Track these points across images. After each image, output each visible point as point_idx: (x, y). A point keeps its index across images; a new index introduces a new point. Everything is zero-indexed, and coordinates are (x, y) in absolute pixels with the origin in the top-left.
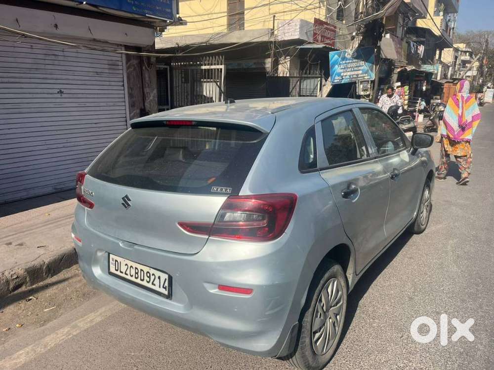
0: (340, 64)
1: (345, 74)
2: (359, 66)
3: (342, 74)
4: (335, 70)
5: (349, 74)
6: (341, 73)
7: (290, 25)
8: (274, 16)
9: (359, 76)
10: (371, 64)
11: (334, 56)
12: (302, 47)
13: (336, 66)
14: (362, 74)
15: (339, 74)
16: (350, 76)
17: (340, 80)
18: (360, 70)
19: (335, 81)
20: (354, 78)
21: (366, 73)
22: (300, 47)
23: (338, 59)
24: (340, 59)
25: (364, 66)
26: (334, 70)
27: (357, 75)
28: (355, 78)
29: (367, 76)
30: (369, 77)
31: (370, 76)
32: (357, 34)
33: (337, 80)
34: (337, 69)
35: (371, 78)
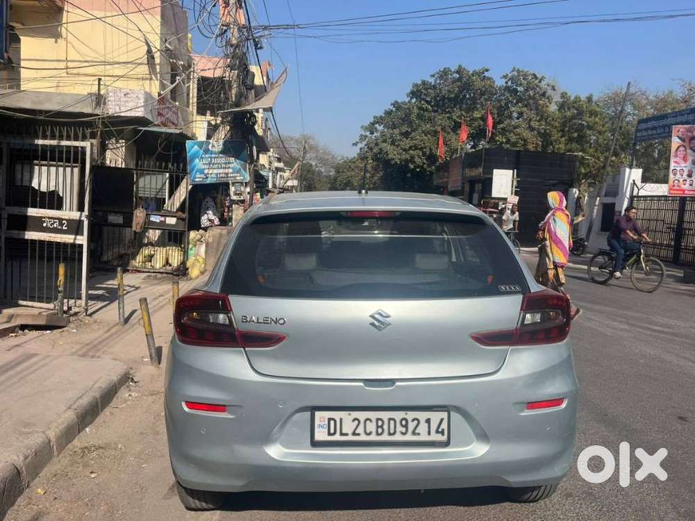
0: (202, 158)
1: (211, 172)
2: (229, 163)
3: (206, 171)
4: (195, 166)
5: (215, 171)
6: (205, 169)
7: (128, 96)
8: (100, 80)
9: (229, 175)
10: (243, 162)
11: (193, 147)
12: (146, 129)
13: (197, 160)
14: (233, 173)
15: (202, 171)
16: (217, 174)
17: (203, 178)
18: (229, 168)
19: (197, 180)
20: (222, 177)
21: (237, 172)
22: (144, 129)
23: (198, 152)
24: (202, 152)
25: (235, 163)
26: (193, 165)
27: (227, 174)
28: (224, 177)
29: (240, 176)
30: (242, 178)
31: (244, 176)
32: (222, 122)
33: (199, 179)
34: (199, 164)
35: (244, 179)
